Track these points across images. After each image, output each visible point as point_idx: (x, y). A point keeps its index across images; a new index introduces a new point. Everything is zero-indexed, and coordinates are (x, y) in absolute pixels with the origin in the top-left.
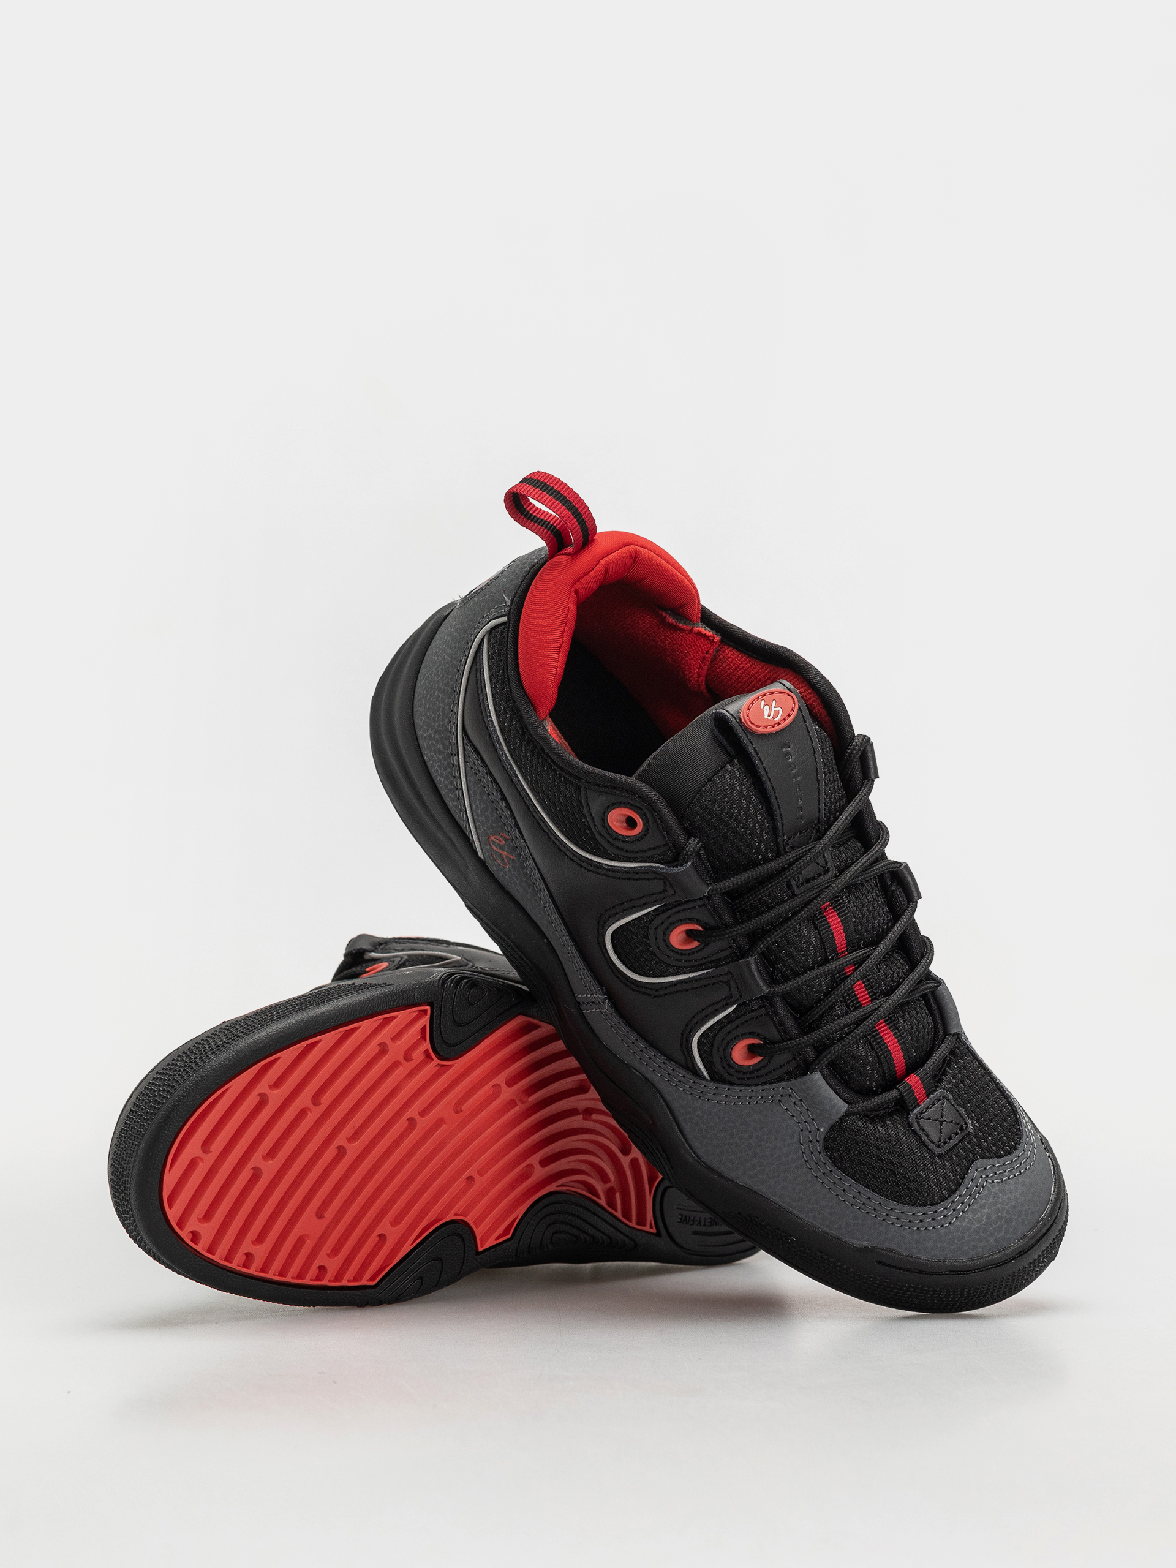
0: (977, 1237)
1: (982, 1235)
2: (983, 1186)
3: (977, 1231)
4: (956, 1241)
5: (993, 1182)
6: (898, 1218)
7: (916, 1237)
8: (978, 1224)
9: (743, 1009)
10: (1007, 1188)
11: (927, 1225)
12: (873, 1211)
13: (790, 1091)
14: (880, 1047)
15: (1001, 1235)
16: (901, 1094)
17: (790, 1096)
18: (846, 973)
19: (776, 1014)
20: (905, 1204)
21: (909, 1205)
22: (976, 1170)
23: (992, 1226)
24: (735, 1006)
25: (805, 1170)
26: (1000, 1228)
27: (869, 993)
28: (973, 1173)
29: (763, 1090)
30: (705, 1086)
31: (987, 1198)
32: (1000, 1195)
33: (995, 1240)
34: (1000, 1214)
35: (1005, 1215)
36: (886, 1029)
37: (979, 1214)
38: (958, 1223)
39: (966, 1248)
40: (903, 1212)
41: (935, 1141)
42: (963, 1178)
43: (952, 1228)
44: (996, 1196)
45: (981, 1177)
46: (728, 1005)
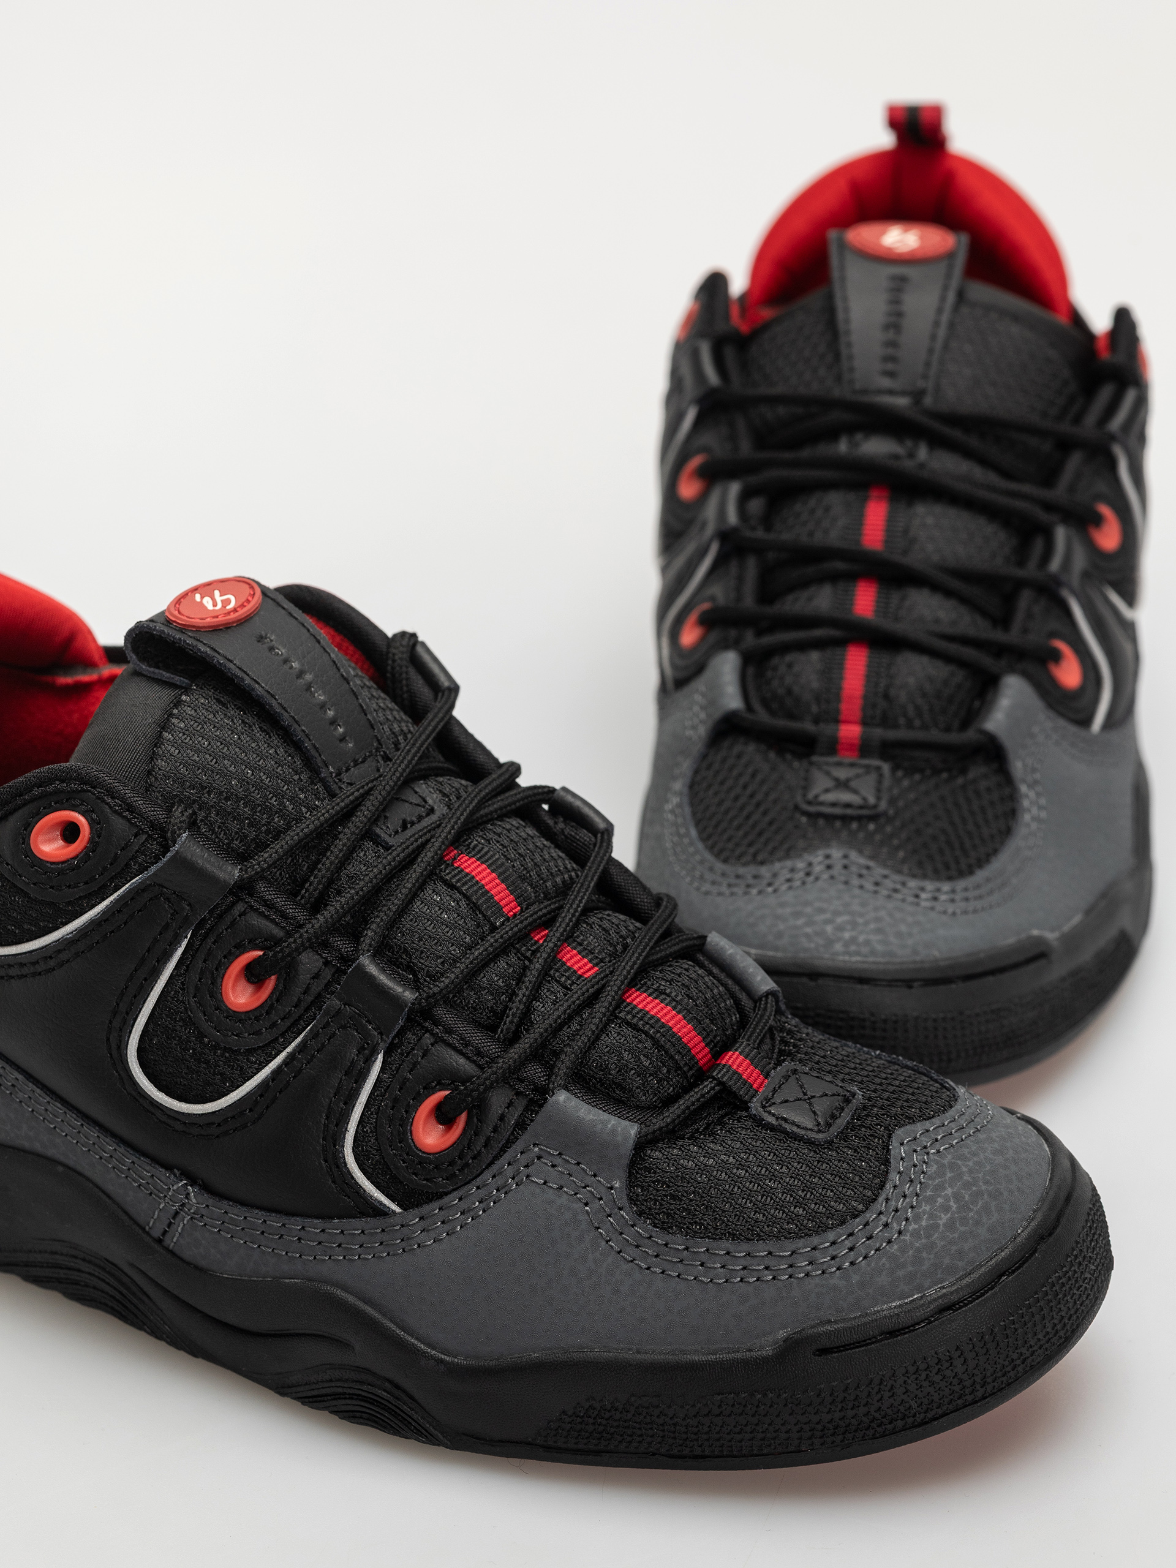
0: (956, 1235)
1: (962, 1229)
2: (924, 1162)
3: (951, 1225)
4: (924, 1255)
5: (938, 1151)
6: (811, 1263)
7: (855, 1279)
8: (945, 1215)
9: (395, 1056)
10: (966, 1151)
11: (864, 1252)
12: (766, 1272)
13: (536, 1149)
14: (647, 1023)
15: (994, 1219)
16: (720, 1083)
17: (539, 1158)
18: (536, 942)
19: (449, 1031)
20: (811, 1235)
21: (817, 1233)
22: (902, 1144)
23: (971, 1210)
24: (380, 1058)
25: (626, 1267)
26: (986, 1208)
27: (590, 961)
28: (898, 1150)
29: (494, 1177)
30: (402, 1226)
31: (940, 1173)
32: (959, 1162)
33: (989, 1230)
34: (974, 1188)
35: (984, 1187)
36: (645, 998)
37: (940, 1200)
38: (913, 1226)
39: (947, 1261)
40: (814, 1249)
41: (810, 1126)
42: (887, 1162)
43: (907, 1237)
44: (952, 1166)
45: (915, 1151)
46: (369, 1062)
